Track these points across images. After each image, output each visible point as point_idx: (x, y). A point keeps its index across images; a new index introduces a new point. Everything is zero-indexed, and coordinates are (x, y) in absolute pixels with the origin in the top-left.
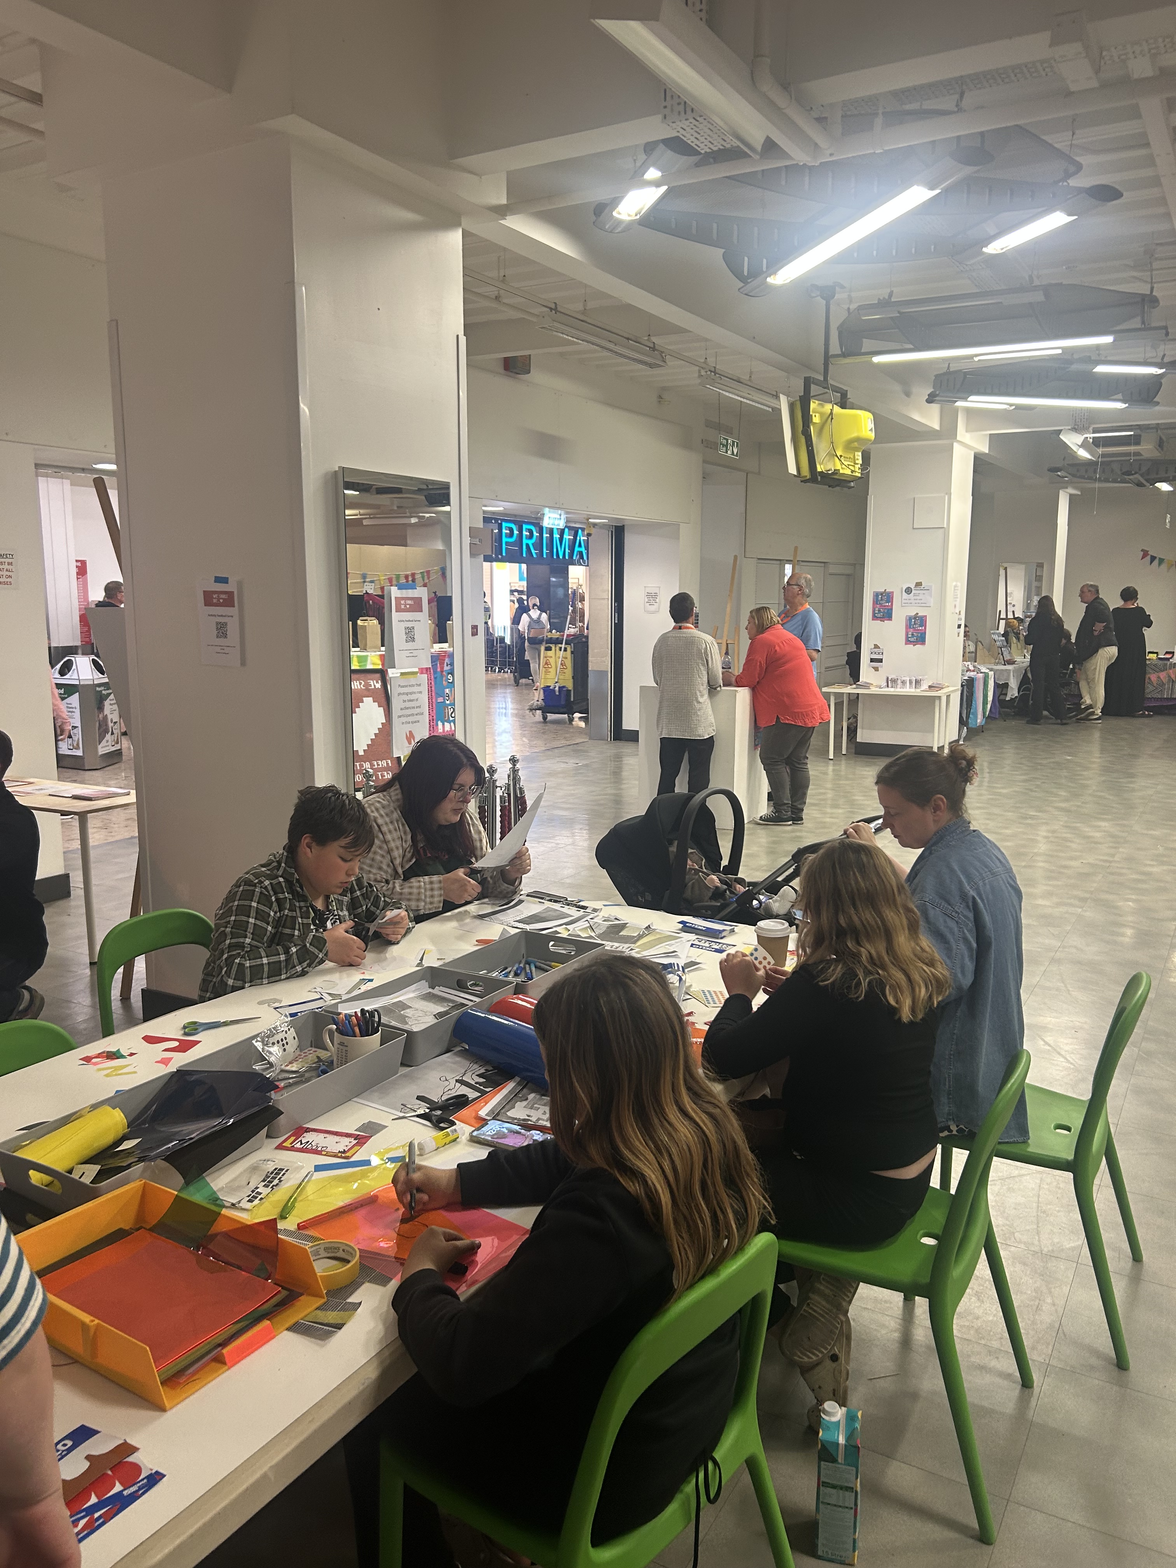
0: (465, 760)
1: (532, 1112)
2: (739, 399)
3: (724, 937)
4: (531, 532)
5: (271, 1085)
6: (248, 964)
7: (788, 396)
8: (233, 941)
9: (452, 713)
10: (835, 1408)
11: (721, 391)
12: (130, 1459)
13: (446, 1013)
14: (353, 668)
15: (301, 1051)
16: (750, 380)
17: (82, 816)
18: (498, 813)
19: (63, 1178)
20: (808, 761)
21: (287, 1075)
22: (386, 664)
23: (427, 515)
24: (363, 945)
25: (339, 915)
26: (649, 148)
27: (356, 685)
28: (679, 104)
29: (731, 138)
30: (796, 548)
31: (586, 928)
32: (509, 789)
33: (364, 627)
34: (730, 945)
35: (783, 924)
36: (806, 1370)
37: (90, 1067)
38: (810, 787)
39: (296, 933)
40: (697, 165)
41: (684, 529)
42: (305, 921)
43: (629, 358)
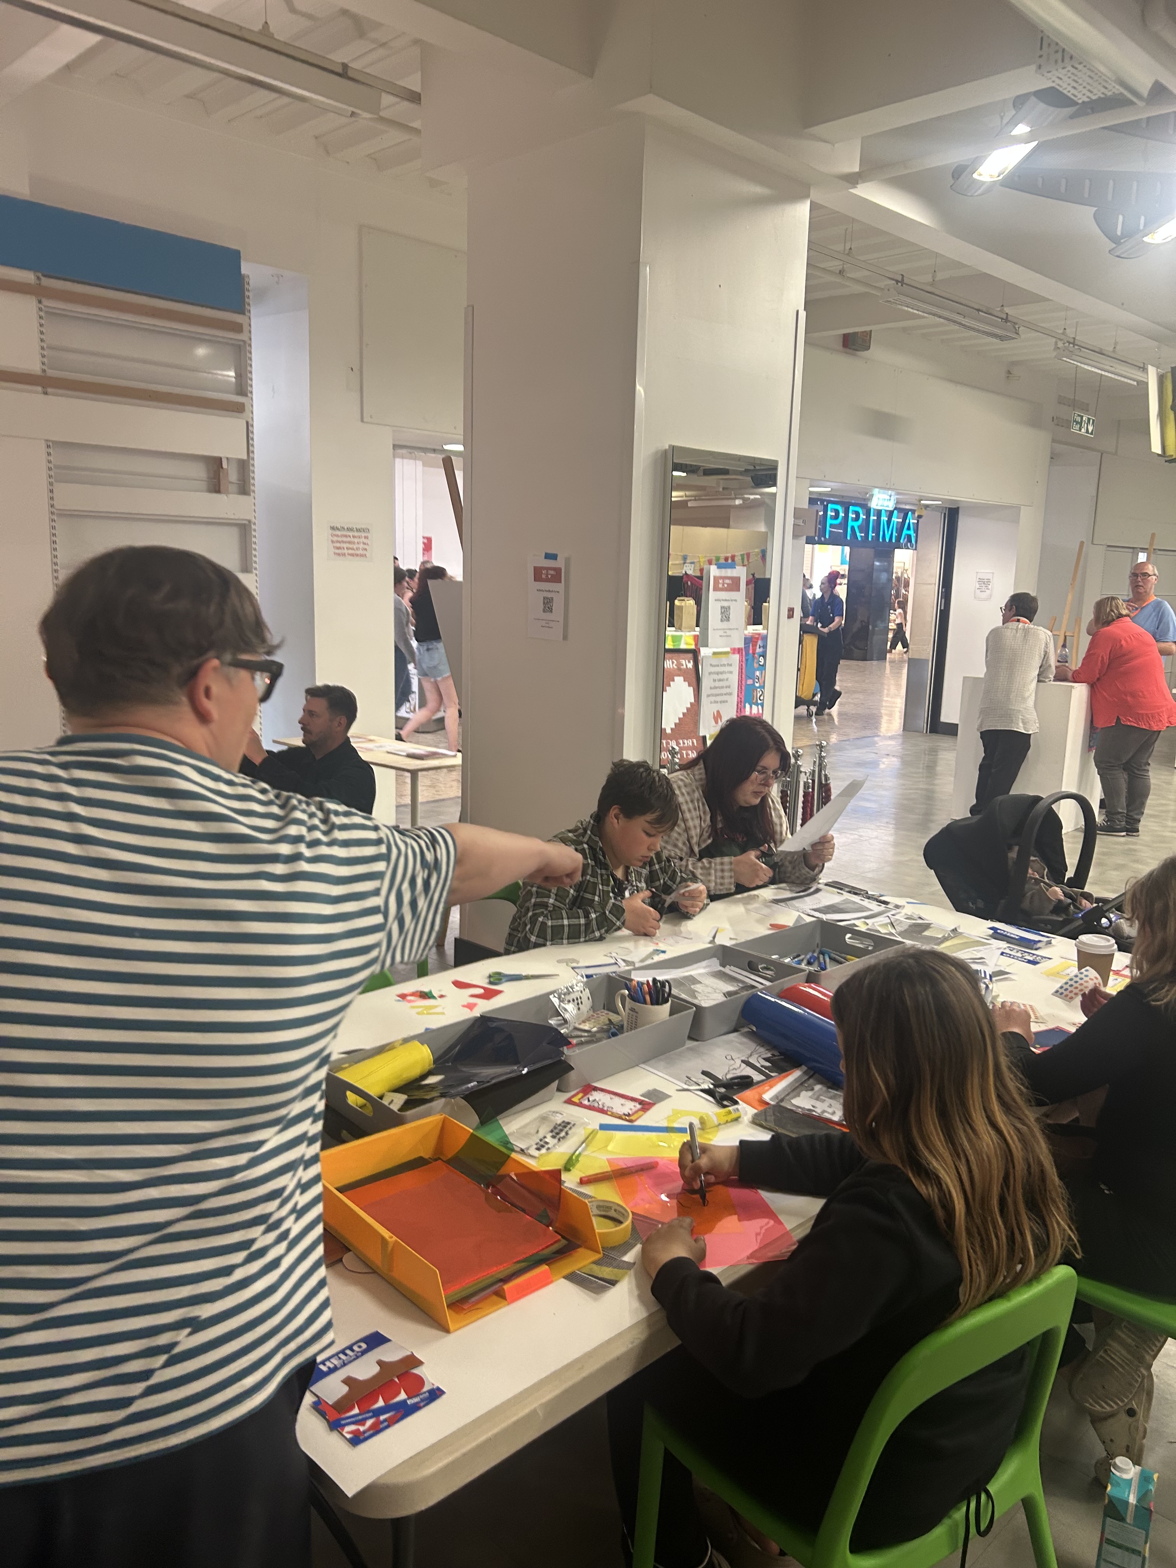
0: (771, 743)
1: (818, 1104)
2: (1100, 372)
3: (1039, 948)
4: (857, 514)
5: (564, 1041)
6: (549, 923)
7: (1158, 368)
8: (538, 900)
9: (760, 696)
10: (1129, 1465)
11: (1079, 364)
12: (416, 1371)
13: (735, 993)
14: (667, 647)
15: (594, 1012)
16: (1114, 351)
17: (414, 773)
18: (801, 799)
19: (374, 1102)
20: (1150, 768)
21: (579, 1033)
22: (699, 644)
23: (752, 497)
24: (658, 915)
25: (637, 886)
26: (1019, 102)
27: (669, 664)
28: (1057, 52)
29: (1114, 85)
30: (1153, 535)
31: (886, 925)
32: (813, 776)
33: (681, 608)
34: (1045, 958)
35: (1109, 941)
36: (1097, 1420)
37: (404, 1005)
38: (1150, 797)
39: (597, 898)
40: (1072, 117)
41: (1026, 514)
42: (605, 888)
43: (978, 331)
